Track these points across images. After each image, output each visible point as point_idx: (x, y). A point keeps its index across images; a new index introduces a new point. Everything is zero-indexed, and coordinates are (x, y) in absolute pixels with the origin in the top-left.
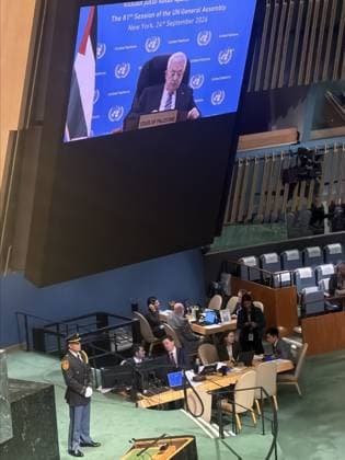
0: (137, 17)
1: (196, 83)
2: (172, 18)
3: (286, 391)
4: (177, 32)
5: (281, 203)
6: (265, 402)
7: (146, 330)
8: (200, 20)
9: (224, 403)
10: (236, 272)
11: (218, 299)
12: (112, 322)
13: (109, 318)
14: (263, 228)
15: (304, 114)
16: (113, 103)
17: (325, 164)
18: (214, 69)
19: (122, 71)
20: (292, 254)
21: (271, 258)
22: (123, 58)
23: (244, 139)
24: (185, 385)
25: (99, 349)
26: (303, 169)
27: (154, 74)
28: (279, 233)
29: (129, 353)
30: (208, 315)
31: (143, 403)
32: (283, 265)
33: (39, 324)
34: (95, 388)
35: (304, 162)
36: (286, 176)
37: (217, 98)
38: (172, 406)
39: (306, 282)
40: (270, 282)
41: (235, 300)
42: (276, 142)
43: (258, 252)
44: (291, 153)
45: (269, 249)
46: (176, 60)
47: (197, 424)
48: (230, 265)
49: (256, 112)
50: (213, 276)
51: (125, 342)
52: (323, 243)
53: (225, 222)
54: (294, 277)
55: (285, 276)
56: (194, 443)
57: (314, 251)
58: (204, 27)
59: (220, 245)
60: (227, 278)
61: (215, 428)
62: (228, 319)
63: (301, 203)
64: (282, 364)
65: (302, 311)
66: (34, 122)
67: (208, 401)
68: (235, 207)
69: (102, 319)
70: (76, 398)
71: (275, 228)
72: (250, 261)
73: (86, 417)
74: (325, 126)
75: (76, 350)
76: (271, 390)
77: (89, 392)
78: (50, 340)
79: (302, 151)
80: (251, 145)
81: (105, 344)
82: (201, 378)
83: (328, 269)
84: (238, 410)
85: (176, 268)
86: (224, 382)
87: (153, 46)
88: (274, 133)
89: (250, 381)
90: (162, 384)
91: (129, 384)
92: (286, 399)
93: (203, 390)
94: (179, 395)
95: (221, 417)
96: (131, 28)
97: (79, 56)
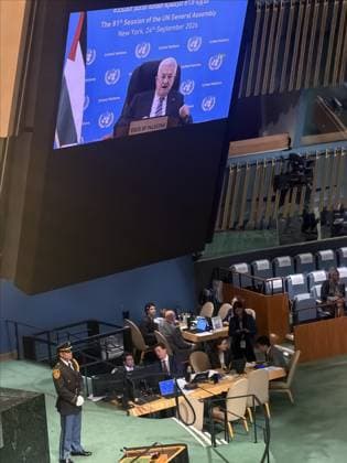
0: (127, 23)
1: (186, 88)
2: (162, 24)
4: (168, 39)
5: (272, 210)
6: (257, 410)
8: (190, 26)
9: (216, 411)
10: (228, 278)
11: (210, 307)
12: (103, 330)
13: (101, 326)
14: (254, 235)
15: (295, 121)
16: (104, 109)
17: (316, 170)
18: (202, 75)
19: (112, 77)
20: (284, 261)
21: (263, 264)
22: (112, 65)
23: (232, 144)
24: (177, 393)
25: (90, 358)
28: (271, 239)
29: (120, 361)
30: (199, 322)
31: (134, 412)
32: (275, 271)
33: (28, 333)
34: (86, 396)
35: (296, 168)
36: (277, 182)
37: (208, 104)
38: (163, 414)
39: (299, 289)
40: (262, 289)
41: (227, 307)
42: (268, 148)
43: (250, 259)
44: (282, 159)
45: (261, 256)
47: (189, 432)
48: (222, 271)
49: (247, 117)
50: (205, 283)
51: (116, 350)
52: (315, 250)
53: (216, 229)
54: (286, 283)
55: (277, 283)
56: (186, 451)
57: (306, 257)
58: (194, 33)
59: (212, 252)
60: (219, 285)
61: (207, 437)
62: (220, 327)
63: (293, 209)
65: (294, 317)
66: (24, 129)
67: (200, 409)
68: (227, 213)
69: (93, 326)
70: (67, 407)
71: (267, 234)
72: (241, 268)
73: (77, 427)
74: (317, 132)
75: (67, 359)
76: (264, 397)
77: (80, 401)
78: (41, 349)
79: (293, 157)
80: (243, 151)
81: (95, 352)
82: (192, 385)
83: (320, 275)
84: (230, 418)
85: (167, 275)
86: (217, 390)
87: (143, 52)
88: (266, 139)
89: (242, 389)
90: (155, 393)
91: (120, 392)
92: (279, 407)
93: (195, 398)
94: (171, 403)
95: (213, 426)
96: (121, 34)
97: (68, 63)
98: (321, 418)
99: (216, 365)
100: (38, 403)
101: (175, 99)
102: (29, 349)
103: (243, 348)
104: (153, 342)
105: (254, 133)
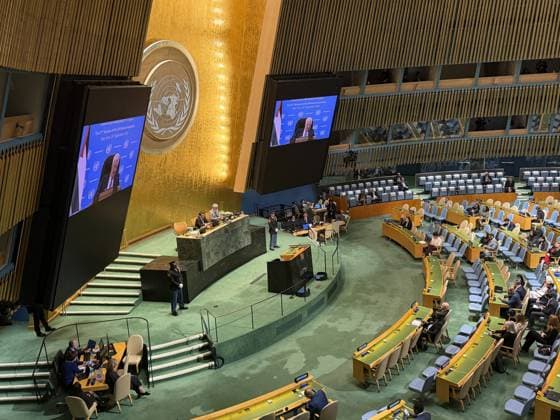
0: (296, 104)
1: (315, 128)
2: (307, 105)
3: (342, 232)
4: (309, 111)
5: (344, 169)
6: (335, 235)
7: (297, 209)
8: (317, 106)
9: (321, 235)
10: (328, 192)
11: (321, 201)
12: (286, 207)
14: (338, 178)
15: (352, 138)
16: (288, 134)
17: (358, 157)
18: (320, 123)
19: (290, 123)
20: (347, 186)
21: (339, 187)
22: (290, 119)
23: (331, 147)
24: (309, 229)
25: (281, 217)
26: (351, 157)
27: (301, 124)
28: (343, 179)
29: (291, 217)
30: (317, 206)
32: (343, 190)
33: (261, 207)
37: (322, 133)
38: (304, 235)
39: (351, 196)
40: (339, 195)
41: (327, 201)
42: (342, 148)
43: (335, 185)
45: (339, 185)
46: (309, 120)
47: (312, 241)
48: (326, 189)
49: (336, 137)
50: (320, 193)
51: (289, 214)
53: (324, 175)
54: (347, 194)
55: (344, 194)
56: (310, 247)
57: (354, 185)
58: (317, 109)
59: (323, 183)
60: (325, 194)
61: (318, 243)
62: (324, 208)
63: (350, 168)
64: (342, 223)
65: (349, 205)
66: (260, 140)
67: (316, 234)
68: (328, 170)
69: (282, 206)
70: (272, 232)
72: (332, 188)
73: (276, 238)
74: (359, 143)
75: (273, 216)
76: (337, 231)
77: (277, 230)
78: (265, 213)
79: (350, 152)
80: (333, 149)
81: (283, 214)
82: (314, 226)
83: (358, 192)
84: (326, 237)
85: (307, 191)
86: (322, 228)
87: (301, 115)
88: (342, 145)
89: (331, 228)
90: (301, 228)
91: (290, 228)
92: (342, 234)
93: (315, 230)
94: (306, 232)
95: (321, 240)
96: (293, 108)
97: (275, 118)
98: (357, 238)
99: (322, 220)
100: (263, 230)
101: (311, 131)
102: (261, 214)
103: (332, 214)
104: (302, 212)
105: (337, 143)
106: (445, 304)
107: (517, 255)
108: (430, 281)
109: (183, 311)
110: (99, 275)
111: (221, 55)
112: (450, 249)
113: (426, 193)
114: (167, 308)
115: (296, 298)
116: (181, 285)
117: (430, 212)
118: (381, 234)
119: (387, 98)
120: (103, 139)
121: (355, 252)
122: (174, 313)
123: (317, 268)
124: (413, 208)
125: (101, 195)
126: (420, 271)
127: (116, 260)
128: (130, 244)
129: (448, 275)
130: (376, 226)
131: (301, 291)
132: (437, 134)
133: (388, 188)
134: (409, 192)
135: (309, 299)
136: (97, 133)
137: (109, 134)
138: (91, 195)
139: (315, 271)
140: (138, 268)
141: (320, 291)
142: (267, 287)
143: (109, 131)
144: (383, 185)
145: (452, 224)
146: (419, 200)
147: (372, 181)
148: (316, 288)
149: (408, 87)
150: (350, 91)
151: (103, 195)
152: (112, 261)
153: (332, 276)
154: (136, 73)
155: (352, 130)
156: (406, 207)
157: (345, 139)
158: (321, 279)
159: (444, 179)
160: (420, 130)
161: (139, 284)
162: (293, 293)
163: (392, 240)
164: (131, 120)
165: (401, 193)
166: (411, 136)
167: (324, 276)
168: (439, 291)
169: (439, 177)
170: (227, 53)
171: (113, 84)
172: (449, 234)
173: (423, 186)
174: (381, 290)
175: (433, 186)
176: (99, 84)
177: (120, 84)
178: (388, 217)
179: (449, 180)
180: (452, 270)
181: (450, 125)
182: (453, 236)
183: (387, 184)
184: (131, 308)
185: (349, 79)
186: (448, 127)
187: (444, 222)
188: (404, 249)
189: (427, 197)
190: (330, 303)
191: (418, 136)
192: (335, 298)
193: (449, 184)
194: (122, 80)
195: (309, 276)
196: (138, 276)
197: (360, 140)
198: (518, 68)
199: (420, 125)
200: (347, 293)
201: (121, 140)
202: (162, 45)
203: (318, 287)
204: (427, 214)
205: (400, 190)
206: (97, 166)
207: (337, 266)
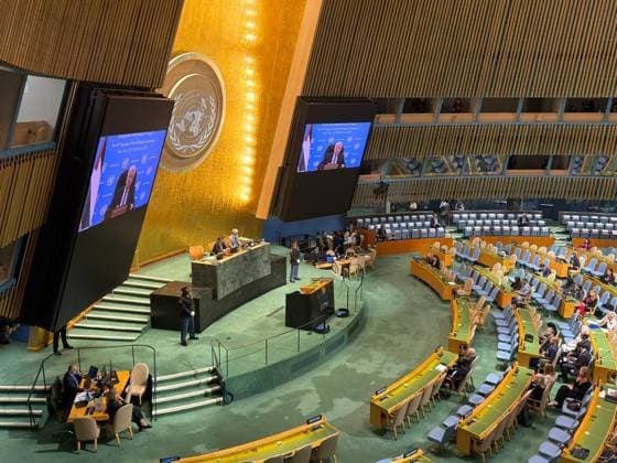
0: (327, 129)
1: (346, 154)
2: (340, 131)
3: (368, 268)
4: (341, 136)
5: (373, 201)
6: (361, 270)
8: (348, 132)
9: (346, 269)
10: (355, 224)
12: (309, 238)
13: (309, 236)
14: (367, 210)
15: (384, 169)
16: (316, 159)
17: (390, 189)
18: (352, 151)
19: (320, 148)
20: (376, 219)
21: (368, 220)
22: (320, 144)
23: (361, 176)
24: (333, 262)
25: (304, 247)
26: (382, 189)
28: (371, 212)
29: (315, 249)
32: (372, 223)
33: (285, 236)
36: (375, 192)
37: (353, 161)
38: (327, 268)
40: (367, 228)
42: (372, 179)
43: (363, 218)
45: (368, 217)
47: (336, 276)
48: (353, 221)
49: (366, 167)
50: (347, 224)
51: (313, 245)
52: (387, 216)
53: (352, 206)
55: (372, 227)
56: (333, 281)
57: (383, 219)
58: (349, 135)
59: (350, 214)
60: (352, 226)
61: (342, 278)
66: (287, 164)
67: (340, 268)
69: (307, 236)
70: (293, 262)
71: (371, 210)
72: (360, 221)
73: (297, 269)
74: (391, 174)
75: (295, 246)
76: (363, 266)
77: (299, 261)
78: (288, 243)
80: (363, 179)
81: (306, 245)
82: (339, 260)
84: (351, 272)
85: (333, 221)
86: (347, 262)
87: (331, 140)
88: (372, 175)
89: (355, 263)
90: (325, 261)
91: (315, 259)
92: (368, 270)
93: (339, 264)
94: (330, 265)
95: (345, 274)
96: (324, 133)
100: (284, 260)
102: (283, 242)
104: (326, 243)
105: (369, 173)
106: (471, 350)
107: (551, 303)
108: (457, 324)
109: (194, 341)
110: (105, 298)
111: (250, 72)
112: (481, 292)
113: (459, 231)
114: (176, 337)
115: (314, 334)
116: (193, 313)
117: (462, 252)
118: (409, 273)
119: (424, 128)
120: (119, 152)
121: (380, 290)
122: (184, 343)
123: (339, 303)
124: (444, 247)
125: (114, 212)
126: (447, 314)
127: (126, 283)
128: (142, 266)
129: (477, 319)
130: (404, 263)
131: (321, 327)
132: (474, 170)
133: (419, 224)
134: (441, 229)
135: (328, 336)
136: (114, 146)
137: (126, 148)
138: (104, 210)
139: (337, 307)
140: (148, 293)
141: (340, 328)
142: (284, 321)
143: (127, 145)
144: (414, 221)
145: (485, 266)
146: (451, 239)
147: (402, 215)
148: (336, 325)
149: (446, 118)
150: (385, 119)
151: (116, 212)
152: (120, 284)
153: (354, 314)
154: (160, 85)
155: (385, 160)
156: (437, 244)
157: (376, 168)
158: (342, 316)
159: (478, 218)
160: (456, 165)
161: (148, 310)
162: (311, 329)
163: (420, 280)
164: (151, 133)
165: (433, 230)
166: (446, 170)
167: (345, 313)
168: (467, 336)
169: (474, 215)
170: (258, 70)
171: (134, 95)
172: (480, 276)
173: (455, 224)
174: (405, 331)
175: (467, 224)
176: (120, 94)
177: (142, 95)
178: (417, 254)
179: (483, 219)
180: (481, 315)
181: (488, 161)
182: (484, 279)
183: (419, 220)
184: (138, 335)
185: (384, 106)
186: (487, 164)
187: (476, 263)
188: (432, 288)
189: (459, 236)
190: (350, 342)
191: (454, 170)
192: (356, 337)
193: (484, 224)
194: (144, 91)
195: (330, 312)
196: (148, 301)
197: (393, 171)
198: (562, 106)
199: (457, 159)
200: (368, 332)
201: (140, 155)
202: (189, 58)
203: (338, 324)
204: (459, 254)
205: (432, 227)
206: (112, 181)
207: (360, 303)
